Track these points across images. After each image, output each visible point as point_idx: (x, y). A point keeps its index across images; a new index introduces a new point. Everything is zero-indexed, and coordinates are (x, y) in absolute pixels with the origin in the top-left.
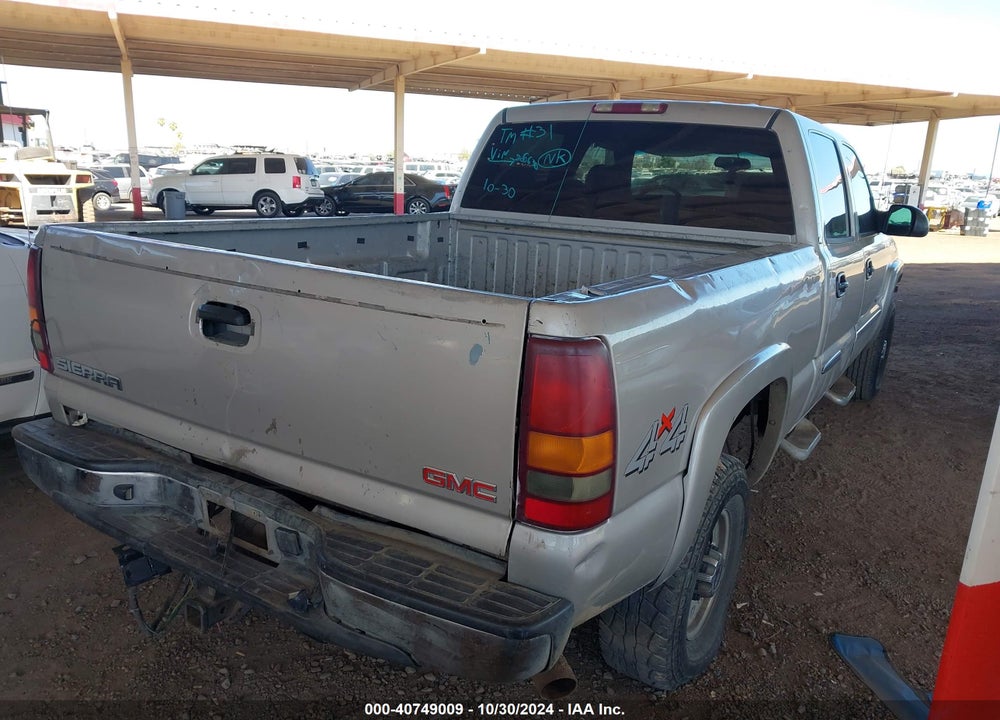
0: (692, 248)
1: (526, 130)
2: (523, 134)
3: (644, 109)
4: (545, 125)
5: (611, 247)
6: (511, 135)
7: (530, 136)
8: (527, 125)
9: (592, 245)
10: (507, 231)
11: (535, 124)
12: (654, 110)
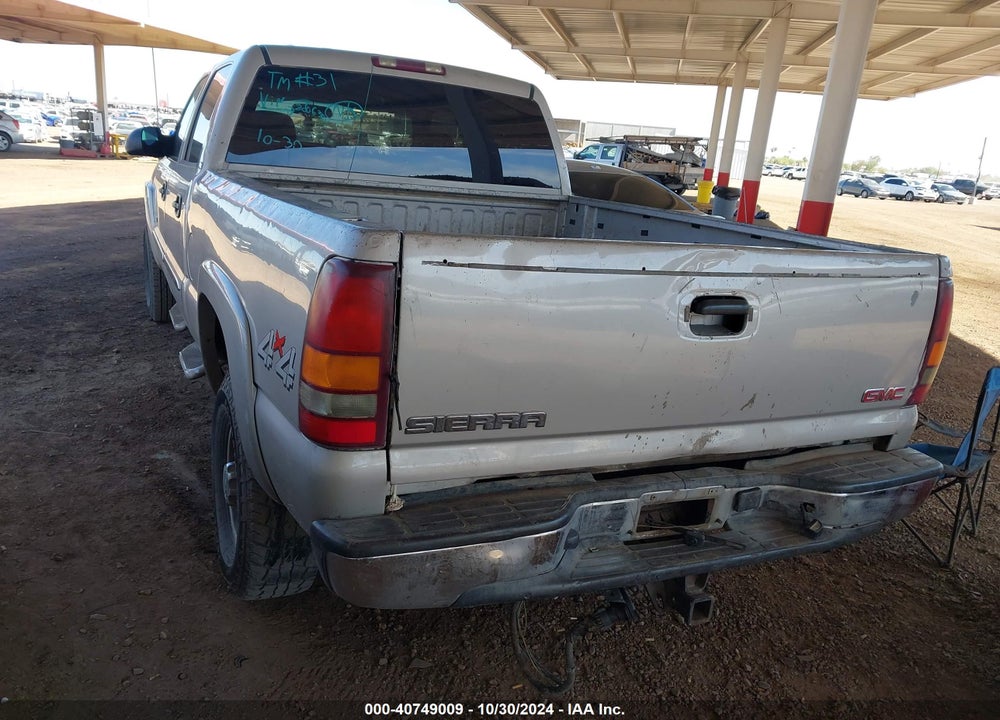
0: (496, 204)
1: (300, 77)
2: (298, 80)
3: (428, 69)
4: (326, 73)
5: (423, 204)
6: (283, 80)
7: (308, 83)
8: (302, 71)
9: (405, 203)
10: (306, 190)
11: (311, 71)
12: (437, 71)
